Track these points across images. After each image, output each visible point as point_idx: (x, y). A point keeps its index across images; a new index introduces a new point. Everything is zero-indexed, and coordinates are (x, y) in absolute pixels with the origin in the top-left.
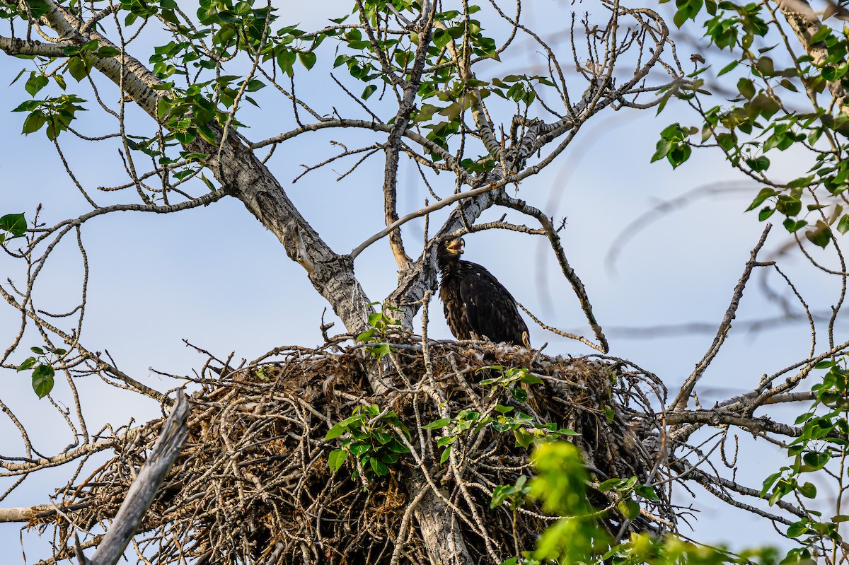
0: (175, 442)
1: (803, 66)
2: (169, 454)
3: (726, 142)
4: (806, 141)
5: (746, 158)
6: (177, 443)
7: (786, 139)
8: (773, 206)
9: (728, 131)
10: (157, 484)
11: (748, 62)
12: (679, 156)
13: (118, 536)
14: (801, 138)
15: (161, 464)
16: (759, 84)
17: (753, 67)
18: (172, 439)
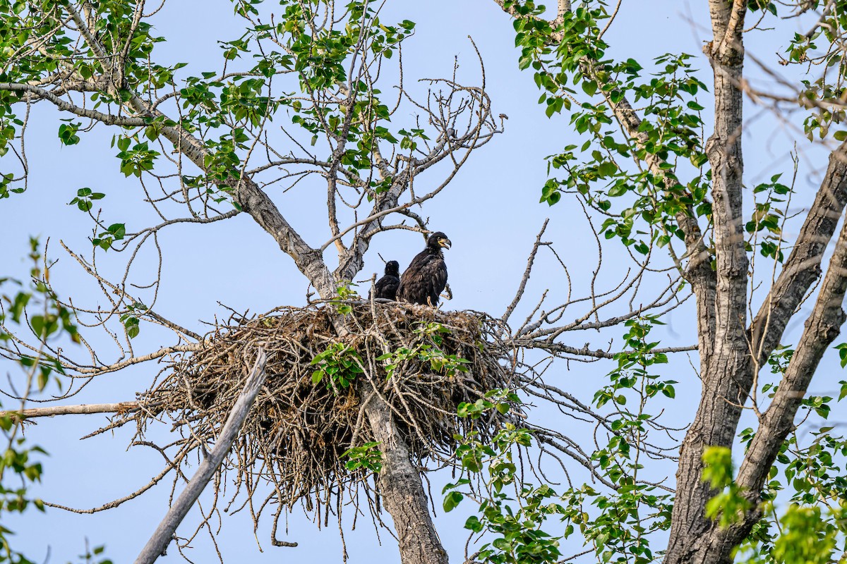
0: (259, 380)
1: (632, 143)
2: (256, 388)
3: (583, 189)
4: (636, 190)
5: (597, 202)
6: (260, 381)
7: (623, 188)
8: (614, 230)
9: (583, 183)
10: (249, 406)
11: (598, 140)
12: (555, 198)
13: (227, 439)
14: (632, 188)
15: (251, 394)
16: (604, 152)
17: (601, 143)
18: (257, 379)
